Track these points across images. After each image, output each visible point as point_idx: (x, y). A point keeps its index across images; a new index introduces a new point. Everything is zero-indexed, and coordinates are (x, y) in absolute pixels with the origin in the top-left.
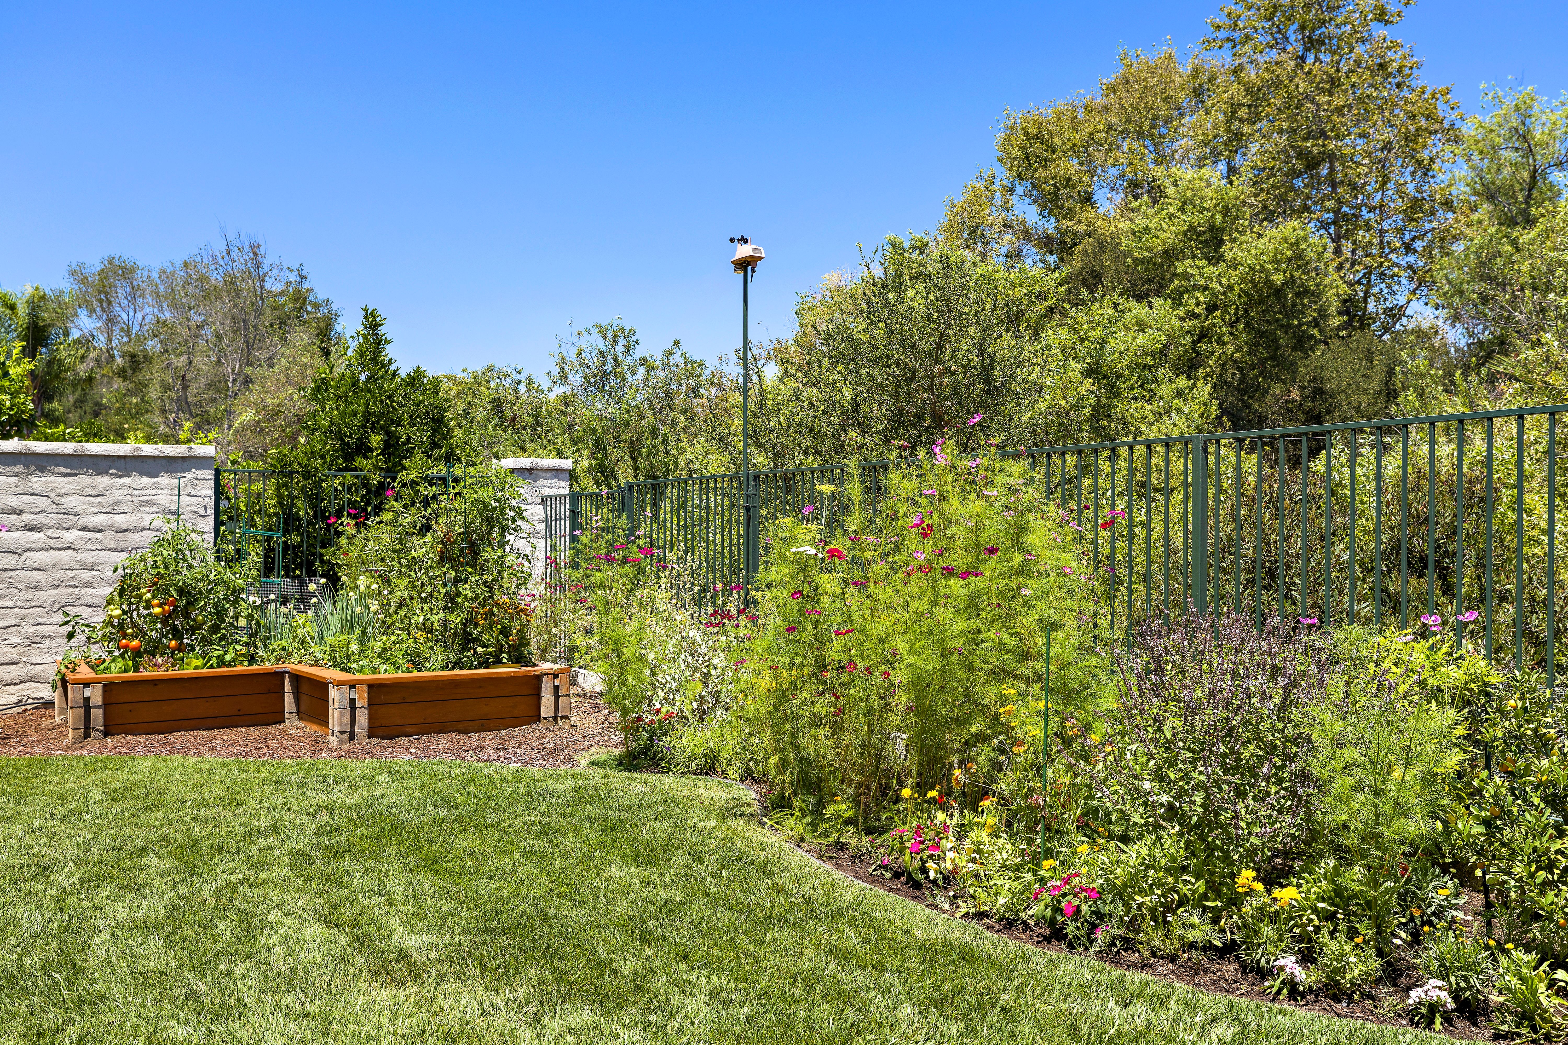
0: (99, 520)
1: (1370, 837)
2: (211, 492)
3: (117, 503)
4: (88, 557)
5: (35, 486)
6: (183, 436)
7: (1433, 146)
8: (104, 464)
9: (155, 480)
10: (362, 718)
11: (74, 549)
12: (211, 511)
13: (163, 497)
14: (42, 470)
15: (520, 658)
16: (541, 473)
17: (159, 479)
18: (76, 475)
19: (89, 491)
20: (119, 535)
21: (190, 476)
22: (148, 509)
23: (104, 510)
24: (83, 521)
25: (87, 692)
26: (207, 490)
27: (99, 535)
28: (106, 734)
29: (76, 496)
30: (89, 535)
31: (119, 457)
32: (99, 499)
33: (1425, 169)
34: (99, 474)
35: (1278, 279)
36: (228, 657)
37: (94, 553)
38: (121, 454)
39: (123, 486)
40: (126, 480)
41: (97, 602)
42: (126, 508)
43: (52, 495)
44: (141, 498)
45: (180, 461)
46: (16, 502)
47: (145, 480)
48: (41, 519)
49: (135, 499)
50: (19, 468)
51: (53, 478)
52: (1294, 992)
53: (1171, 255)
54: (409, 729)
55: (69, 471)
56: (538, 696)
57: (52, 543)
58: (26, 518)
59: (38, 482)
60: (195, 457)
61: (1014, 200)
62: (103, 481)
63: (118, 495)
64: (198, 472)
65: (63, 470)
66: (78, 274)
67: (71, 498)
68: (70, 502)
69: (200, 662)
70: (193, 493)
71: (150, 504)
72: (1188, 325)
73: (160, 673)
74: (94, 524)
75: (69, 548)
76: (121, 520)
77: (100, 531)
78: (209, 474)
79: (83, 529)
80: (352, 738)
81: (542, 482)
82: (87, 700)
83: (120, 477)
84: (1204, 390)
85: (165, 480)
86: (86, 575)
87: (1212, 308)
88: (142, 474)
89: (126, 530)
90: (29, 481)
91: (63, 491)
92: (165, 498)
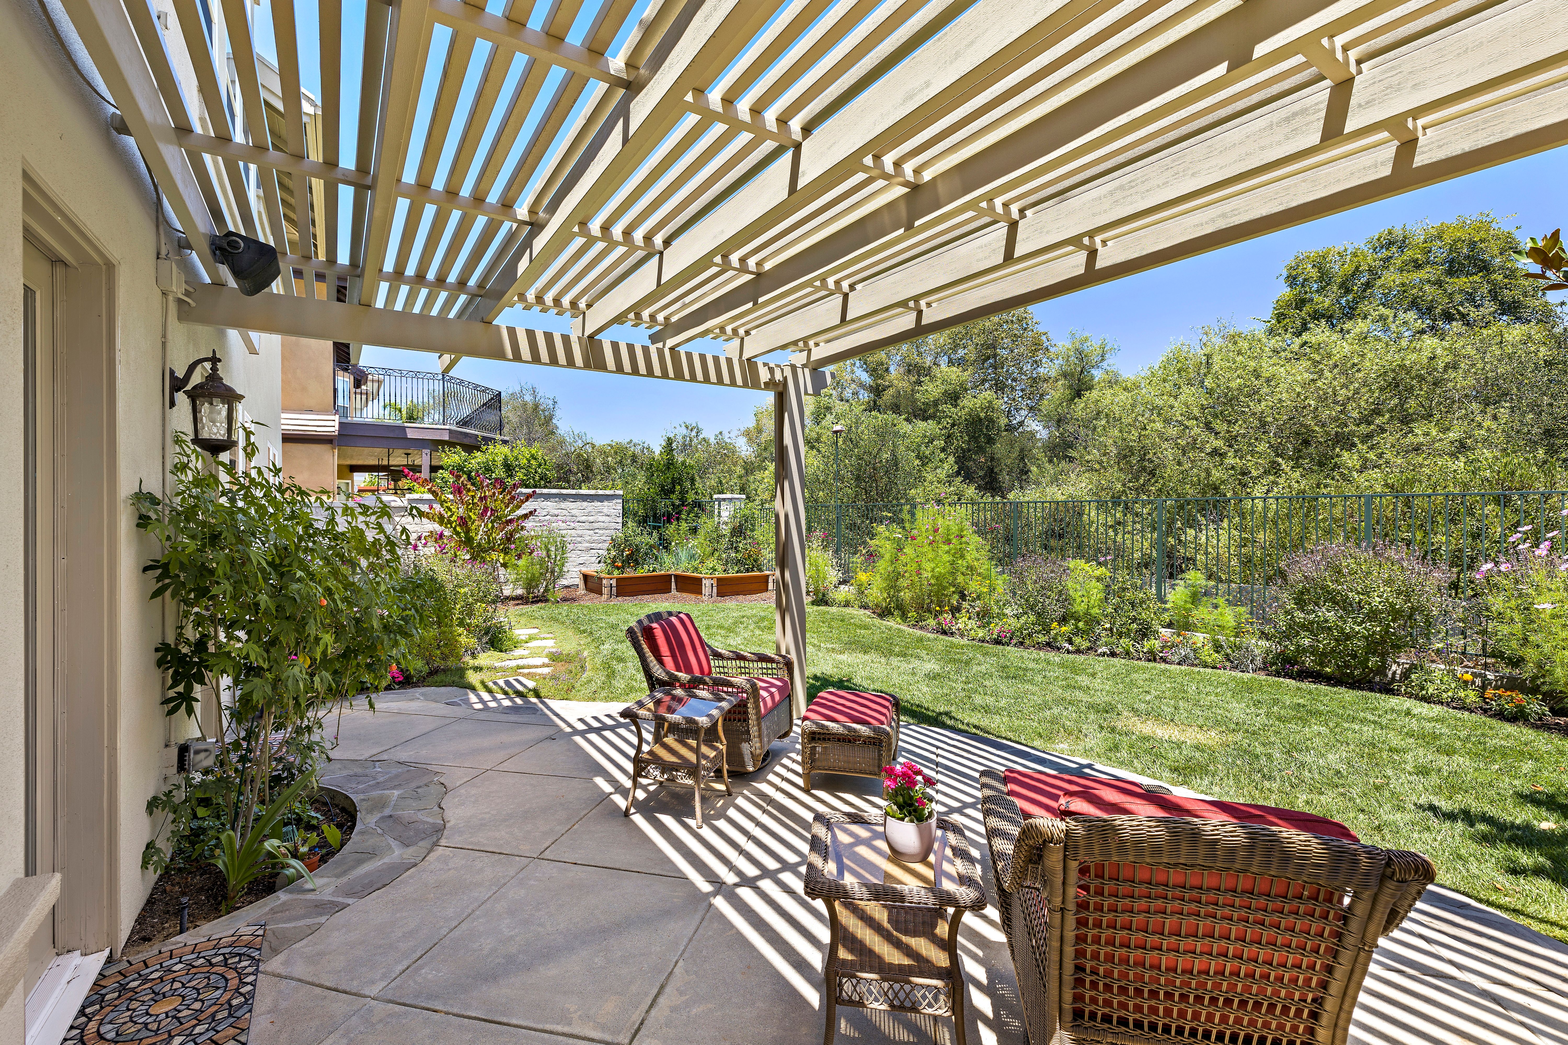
0: (583, 519)
1: (1087, 613)
2: (621, 508)
3: (590, 513)
4: (580, 532)
5: (563, 506)
7: (1040, 355)
8: (586, 497)
9: (603, 504)
10: (715, 589)
11: (576, 530)
14: (565, 500)
15: (760, 570)
18: (576, 502)
19: (580, 508)
20: (590, 524)
21: (614, 502)
22: (600, 515)
25: (611, 582)
27: (583, 524)
29: (576, 510)
31: (591, 495)
32: (584, 511)
33: (1037, 364)
34: (584, 502)
35: (982, 415)
36: (652, 570)
37: (582, 531)
39: (592, 506)
40: (593, 504)
41: (583, 549)
42: (593, 515)
43: (568, 510)
44: (598, 511)
45: (611, 496)
46: (556, 512)
47: (599, 503)
49: (596, 511)
50: (557, 499)
51: (569, 503)
52: (1069, 652)
53: (936, 403)
54: (734, 594)
55: (574, 500)
56: (767, 582)
57: (568, 527)
60: (616, 495)
61: (855, 369)
62: (585, 504)
63: (589, 509)
64: (617, 500)
65: (572, 500)
68: (574, 512)
69: (643, 571)
70: (615, 508)
71: (601, 513)
72: (943, 432)
73: (632, 575)
75: (574, 529)
76: (591, 519)
78: (620, 501)
80: (715, 597)
82: (612, 585)
83: (591, 503)
84: (951, 459)
85: (606, 504)
86: (579, 539)
87: (953, 425)
88: (598, 501)
89: (593, 523)
90: (561, 504)
91: (572, 508)
92: (605, 510)
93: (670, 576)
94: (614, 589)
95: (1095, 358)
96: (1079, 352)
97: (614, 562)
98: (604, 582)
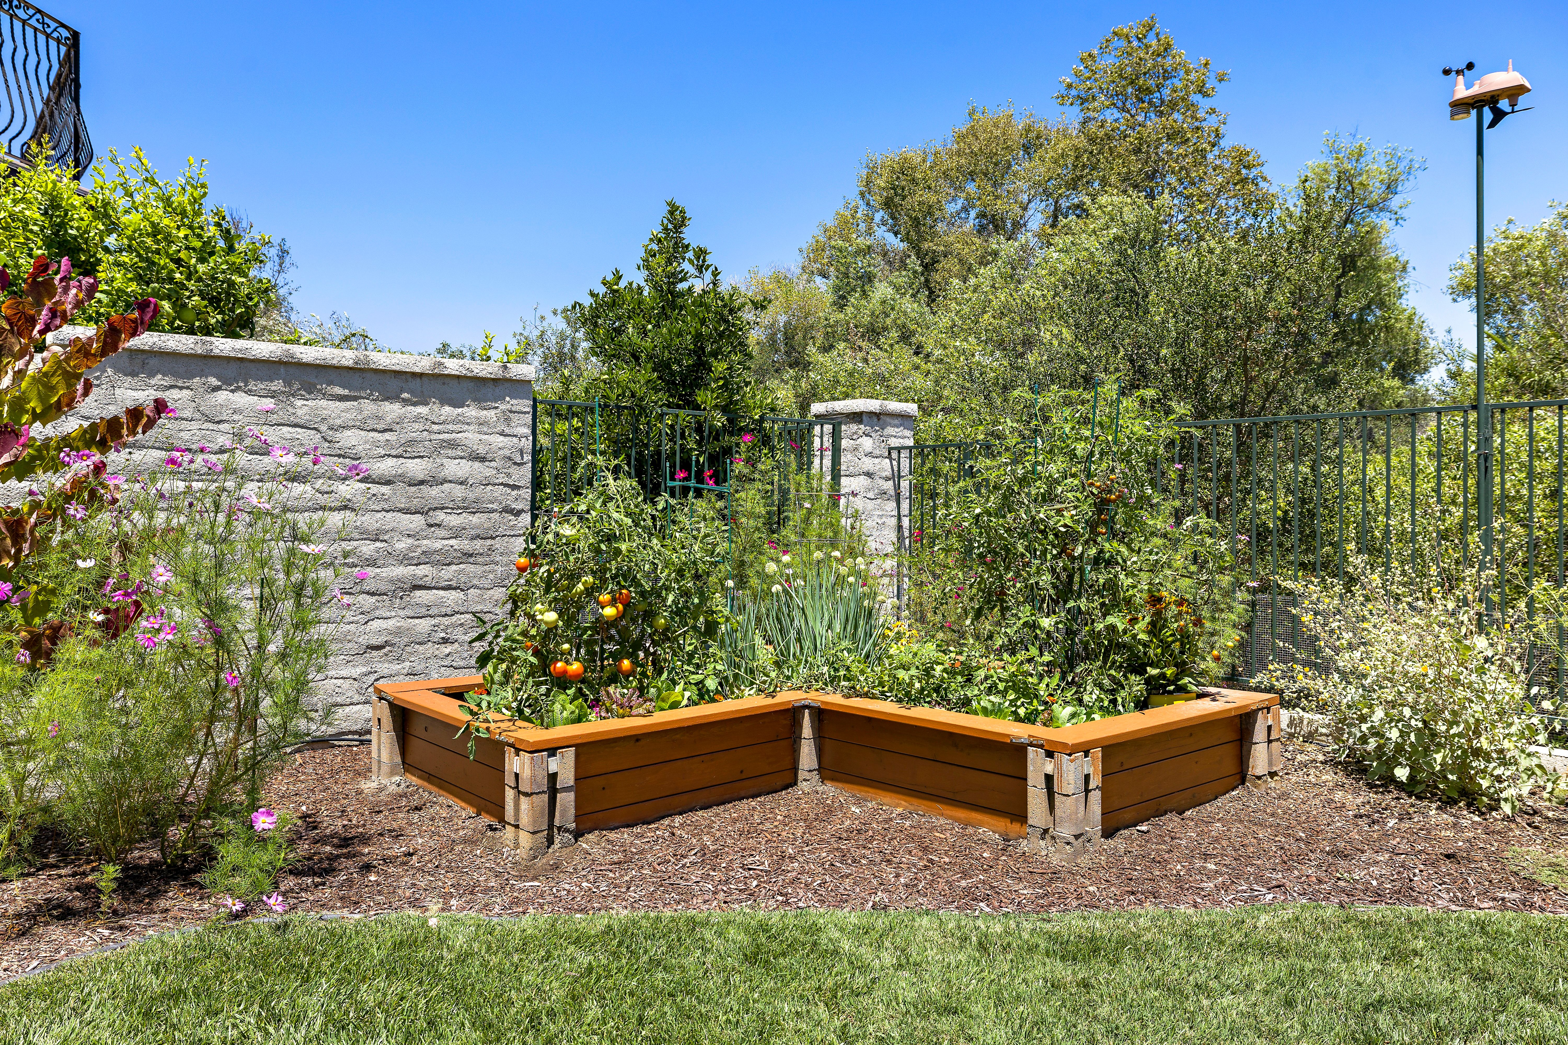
0: (387, 467)
2: (527, 431)
3: (411, 442)
4: (370, 521)
5: (300, 412)
8: (394, 384)
9: (460, 410)
10: (1096, 806)
11: (353, 510)
12: (528, 458)
13: (469, 435)
14: (310, 389)
16: (888, 420)
17: (465, 409)
18: (355, 398)
19: (371, 424)
20: (413, 489)
21: (503, 407)
22: (450, 452)
23: (394, 453)
24: (365, 468)
25: (553, 765)
26: (523, 428)
27: (385, 489)
28: (577, 835)
29: (357, 432)
30: (375, 489)
31: (414, 375)
32: (387, 436)
34: (386, 399)
37: (379, 515)
38: (417, 370)
39: (417, 419)
40: (422, 410)
41: (383, 588)
42: (420, 450)
43: (323, 428)
44: (441, 437)
45: (491, 385)
47: (447, 409)
49: (434, 437)
50: (277, 385)
51: (323, 403)
55: (346, 392)
57: (322, 500)
59: (303, 407)
60: (510, 380)
62: (392, 410)
63: (413, 431)
64: (514, 402)
65: (338, 391)
67: (349, 433)
68: (350, 439)
70: (507, 431)
71: (453, 445)
74: (380, 472)
75: (345, 507)
76: (416, 468)
77: (388, 483)
78: (525, 406)
79: (365, 480)
81: (890, 430)
82: (553, 777)
83: (415, 404)
85: (471, 411)
86: (368, 549)
88: (443, 402)
89: (422, 483)
90: (292, 405)
91: (338, 422)
92: (471, 437)
93: (793, 714)
94: (566, 801)
95: (1376, 191)
96: (1344, 177)
97: (545, 659)
98: (515, 763)
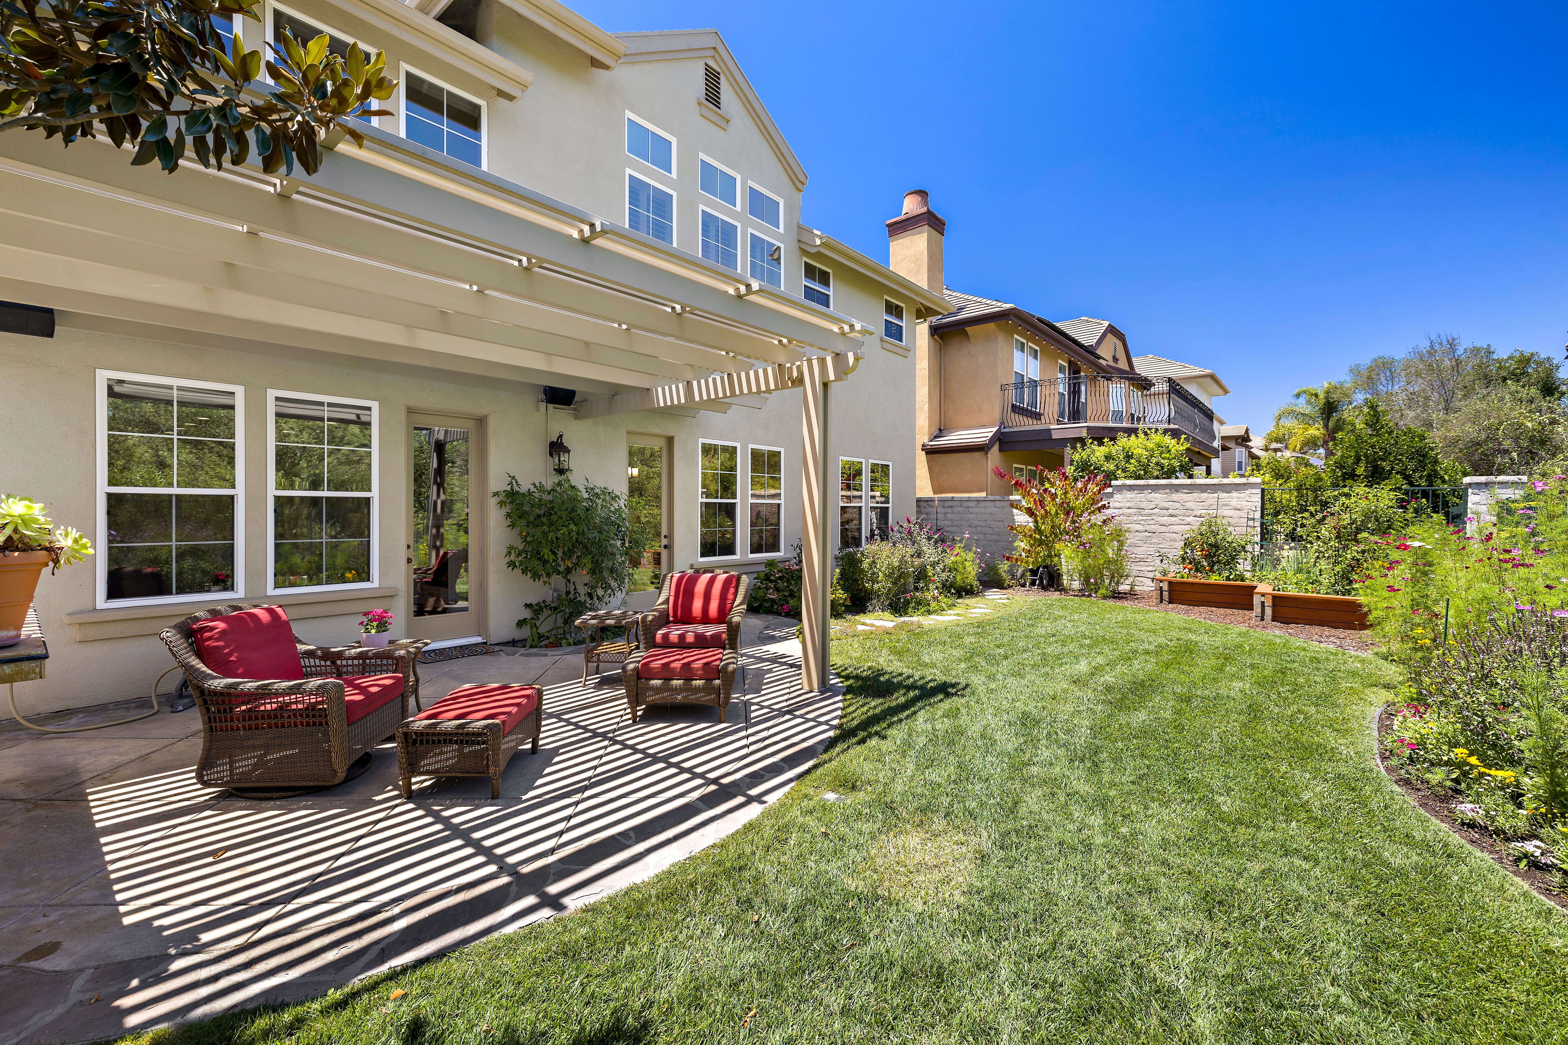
0: (1202, 512)
2: (1260, 500)
3: (1211, 505)
5: (1175, 498)
6: (1247, 474)
8: (1205, 487)
9: (1230, 494)
10: (1269, 611)
12: (1259, 509)
13: (1234, 502)
14: (1178, 491)
16: (1496, 485)
17: (1232, 494)
18: (1192, 493)
21: (1247, 492)
22: (1227, 508)
23: (1205, 508)
24: (1195, 513)
25: (1163, 584)
26: (1257, 499)
28: (1170, 602)
29: (1192, 502)
30: (1198, 519)
31: (1212, 485)
32: (1203, 503)
34: (1203, 492)
36: (1231, 577)
38: (1213, 483)
39: (1214, 497)
40: (1215, 495)
42: (1215, 507)
43: (1182, 502)
44: (1223, 502)
45: (1242, 485)
46: (1166, 505)
47: (1225, 494)
48: (1176, 512)
49: (1220, 503)
50: (1167, 491)
51: (1182, 495)
54: (1298, 621)
55: (1189, 491)
57: (1181, 522)
58: (1170, 511)
59: (1175, 496)
60: (1250, 484)
62: (1205, 495)
63: (1211, 501)
64: (1252, 490)
65: (1187, 491)
66: (1355, 371)
67: (1190, 503)
69: (1217, 578)
70: (1249, 500)
71: (1227, 505)
73: (1197, 580)
74: (1200, 514)
75: (1189, 524)
77: (1203, 517)
78: (1259, 491)
79: (1195, 516)
80: (1262, 619)
82: (1162, 587)
83: (1212, 493)
85: (1235, 494)
88: (1224, 492)
90: (1172, 496)
91: (1186, 500)
94: (1165, 594)
